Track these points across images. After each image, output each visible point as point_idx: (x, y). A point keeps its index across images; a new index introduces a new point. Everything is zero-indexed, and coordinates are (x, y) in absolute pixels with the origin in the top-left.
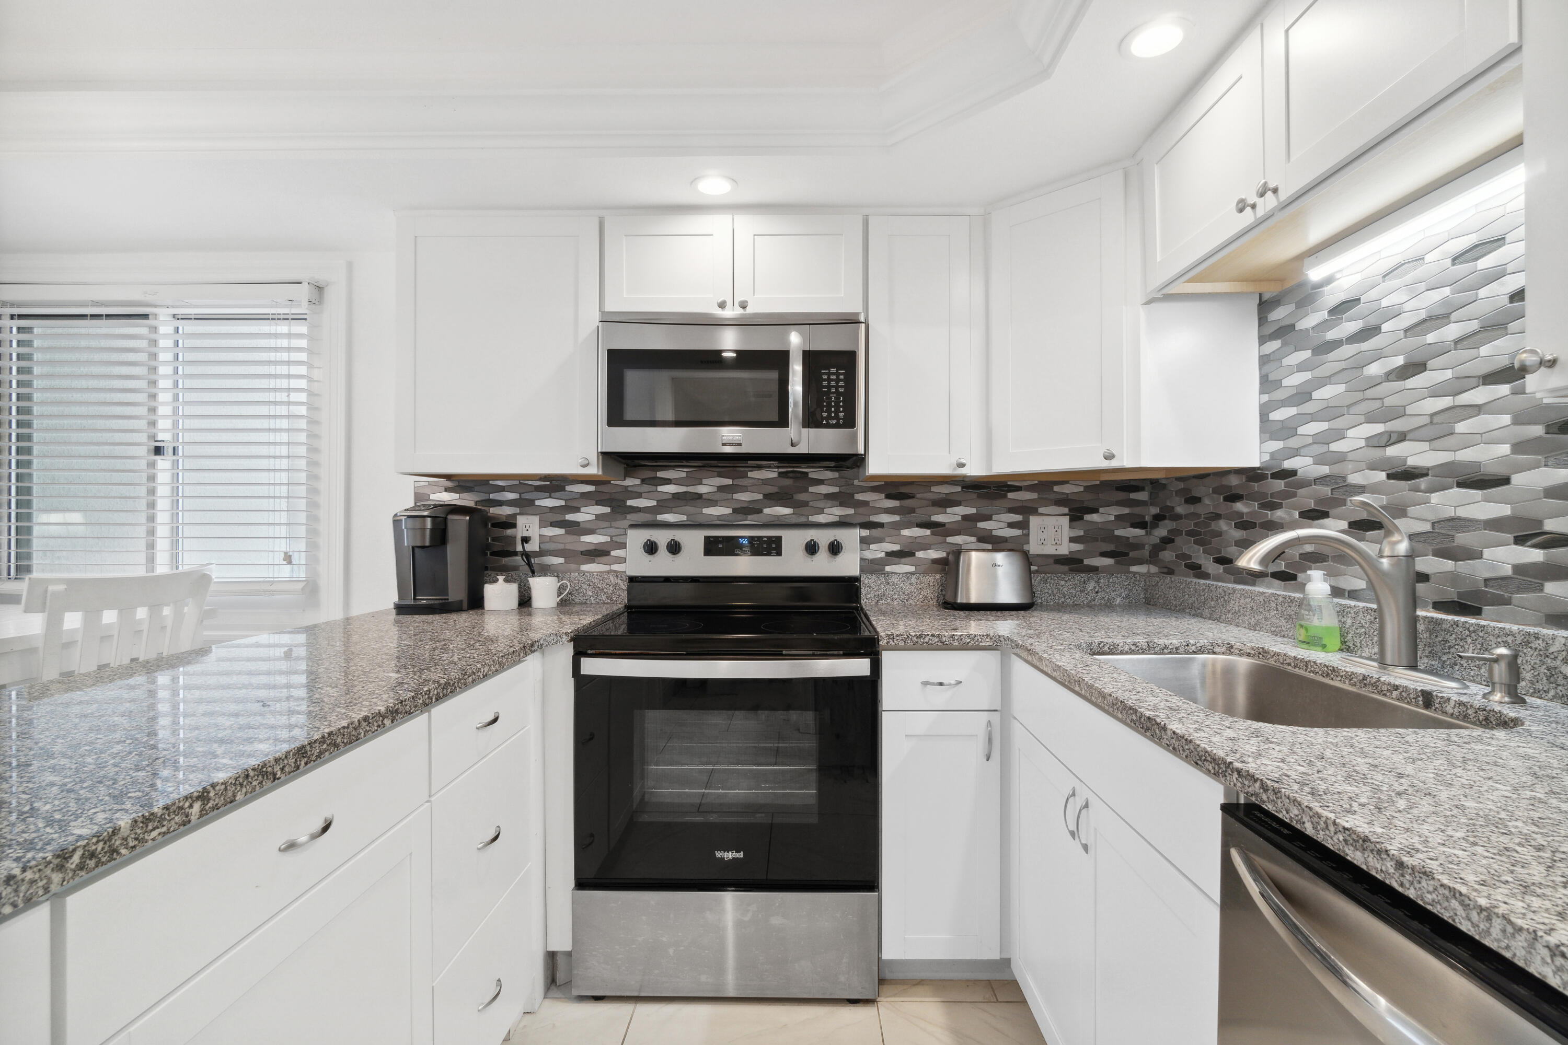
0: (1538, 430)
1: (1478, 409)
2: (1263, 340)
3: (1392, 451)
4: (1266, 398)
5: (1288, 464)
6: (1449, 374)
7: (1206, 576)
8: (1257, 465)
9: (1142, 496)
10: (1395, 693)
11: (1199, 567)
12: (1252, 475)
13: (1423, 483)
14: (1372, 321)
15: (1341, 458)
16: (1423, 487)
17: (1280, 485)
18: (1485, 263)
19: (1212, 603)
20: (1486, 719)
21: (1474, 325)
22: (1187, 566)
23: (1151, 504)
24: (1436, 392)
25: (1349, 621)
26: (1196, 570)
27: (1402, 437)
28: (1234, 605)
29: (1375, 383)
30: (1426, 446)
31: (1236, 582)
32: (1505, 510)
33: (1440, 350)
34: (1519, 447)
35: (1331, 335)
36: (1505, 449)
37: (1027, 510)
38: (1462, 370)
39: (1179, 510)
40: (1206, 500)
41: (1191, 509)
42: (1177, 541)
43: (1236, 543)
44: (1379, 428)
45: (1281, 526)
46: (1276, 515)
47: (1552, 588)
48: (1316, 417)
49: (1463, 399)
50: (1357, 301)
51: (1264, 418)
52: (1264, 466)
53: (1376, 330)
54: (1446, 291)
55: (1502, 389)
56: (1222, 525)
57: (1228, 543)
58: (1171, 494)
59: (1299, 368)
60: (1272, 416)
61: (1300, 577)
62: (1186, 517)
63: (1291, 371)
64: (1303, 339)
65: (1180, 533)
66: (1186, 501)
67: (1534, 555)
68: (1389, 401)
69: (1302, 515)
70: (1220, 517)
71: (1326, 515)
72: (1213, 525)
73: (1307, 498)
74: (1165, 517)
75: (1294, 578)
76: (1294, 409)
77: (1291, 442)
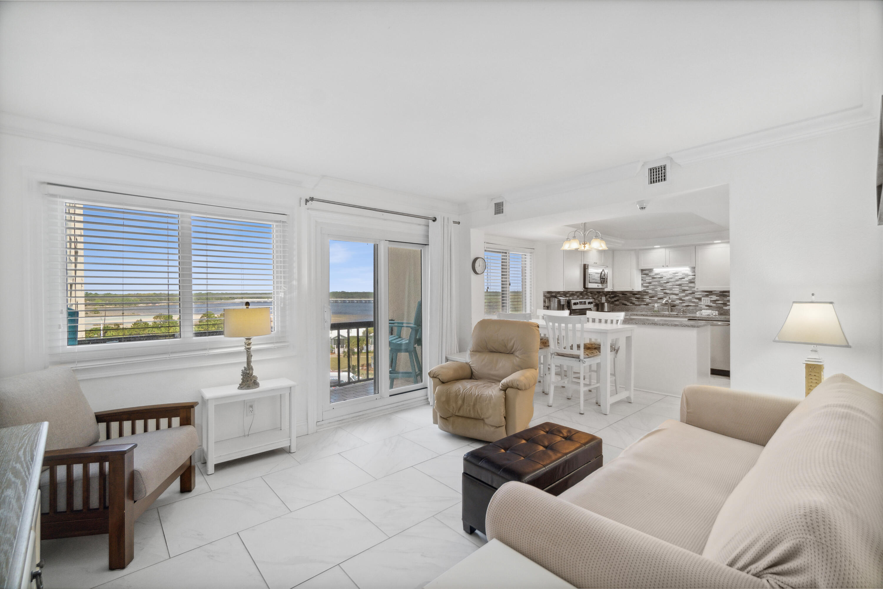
0: (681, 291)
2: (642, 275)
3: (664, 291)
4: (642, 282)
5: (646, 291)
6: (672, 284)
7: (629, 305)
9: (610, 293)
12: (639, 292)
13: (668, 294)
15: (657, 291)
17: (645, 293)
18: (676, 274)
19: (632, 309)
21: (675, 280)
22: (623, 304)
24: (670, 286)
26: (626, 305)
27: (665, 289)
28: (637, 309)
29: (662, 283)
30: (669, 291)
32: (678, 297)
33: (671, 282)
34: (680, 292)
35: (655, 277)
37: (602, 296)
38: (673, 284)
39: (620, 296)
40: (628, 295)
41: (624, 296)
42: (620, 300)
43: (635, 301)
44: (663, 288)
45: (645, 298)
46: (645, 297)
47: (683, 304)
48: (652, 286)
49: (673, 287)
50: (659, 274)
51: (642, 285)
52: (642, 291)
53: (662, 278)
54: (672, 276)
55: (678, 286)
56: (632, 298)
57: (633, 301)
58: (618, 293)
59: (649, 279)
60: (644, 285)
61: (649, 305)
62: (622, 297)
63: (648, 279)
64: (650, 276)
65: (621, 299)
66: (622, 295)
67: (681, 301)
68: (664, 286)
69: (649, 297)
70: (631, 297)
71: (654, 297)
72: (630, 298)
73: (651, 295)
74: (616, 297)
75: (648, 305)
76: (648, 284)
77: (648, 288)
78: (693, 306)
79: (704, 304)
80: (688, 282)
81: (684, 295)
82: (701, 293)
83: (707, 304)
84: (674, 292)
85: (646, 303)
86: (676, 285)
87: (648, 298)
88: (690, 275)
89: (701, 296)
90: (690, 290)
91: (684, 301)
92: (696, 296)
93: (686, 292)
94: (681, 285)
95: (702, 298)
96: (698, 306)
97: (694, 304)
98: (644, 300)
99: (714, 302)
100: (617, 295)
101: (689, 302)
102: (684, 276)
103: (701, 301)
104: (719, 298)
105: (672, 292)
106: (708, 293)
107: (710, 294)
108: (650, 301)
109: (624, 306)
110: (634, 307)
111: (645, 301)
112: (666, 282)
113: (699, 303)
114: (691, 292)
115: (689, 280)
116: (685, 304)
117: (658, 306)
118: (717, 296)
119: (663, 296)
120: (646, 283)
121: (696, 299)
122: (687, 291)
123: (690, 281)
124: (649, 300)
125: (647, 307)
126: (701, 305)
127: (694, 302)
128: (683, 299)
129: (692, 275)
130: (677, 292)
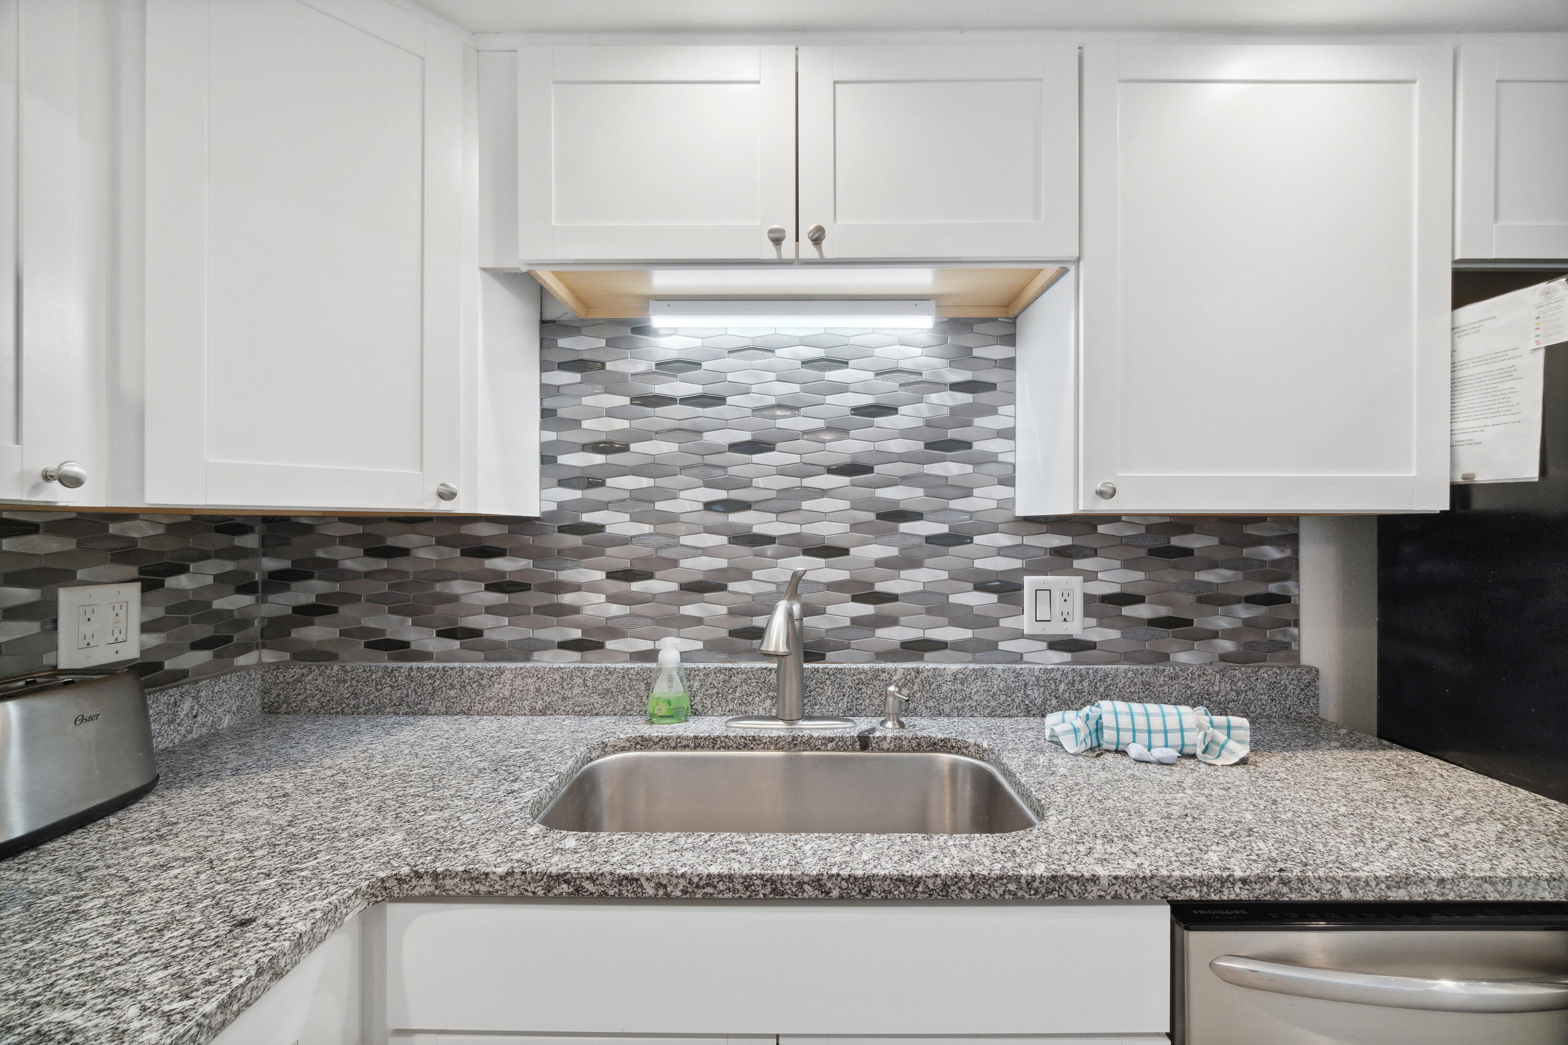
0: (872, 516)
1: (823, 493)
2: (545, 366)
3: (737, 518)
4: (551, 436)
5: (586, 518)
6: (796, 459)
7: (426, 656)
8: (537, 515)
9: (251, 541)
10: (830, 746)
11: (406, 645)
13: (770, 549)
14: (715, 389)
15: (672, 518)
16: (769, 553)
17: (575, 539)
18: (830, 376)
19: (452, 693)
20: (919, 745)
21: (821, 424)
22: (368, 645)
23: (264, 555)
24: (783, 471)
25: (697, 684)
26: (395, 649)
27: (745, 506)
28: (501, 689)
29: (717, 450)
30: (773, 516)
31: (487, 659)
32: (844, 575)
33: (793, 436)
34: (856, 525)
35: (661, 389)
36: (846, 527)
37: (51, 575)
38: (808, 458)
39: (349, 564)
40: (422, 554)
41: (384, 564)
42: (346, 611)
43: (489, 610)
44: (721, 495)
45: (577, 588)
46: (567, 575)
47: (881, 633)
48: (636, 471)
49: (809, 482)
50: (697, 365)
51: (547, 460)
52: (547, 516)
53: (720, 400)
54: (796, 388)
55: (844, 480)
56: (458, 587)
57: (472, 610)
58: (329, 541)
59: (611, 413)
60: (563, 459)
61: (610, 645)
62: (368, 575)
63: (596, 413)
64: (614, 385)
65: (353, 598)
66: (369, 553)
67: (867, 609)
68: (732, 471)
69: (611, 575)
70: (454, 577)
71: (649, 576)
72: (438, 587)
73: (619, 558)
74: (309, 576)
75: (600, 646)
76: (599, 459)
77: (595, 494)
78: (959, 646)
79: (1040, 629)
80: (919, 446)
81: (893, 551)
82: (1016, 540)
83: (1058, 629)
84: (809, 529)
85: (577, 634)
86: (831, 471)
87: (593, 587)
88: (936, 386)
89: (1017, 564)
90: (937, 514)
91: (888, 608)
92: (979, 564)
93: (904, 527)
94: (869, 469)
95: (1029, 582)
96: (993, 645)
97: (967, 634)
98: (568, 599)
99: (1110, 608)
100: (320, 554)
101: (929, 612)
102: (887, 389)
103: (1020, 603)
104: (1140, 575)
105: (795, 529)
106: (1066, 541)
107: (1082, 541)
108: (615, 610)
109: (384, 662)
110: (475, 665)
111: (575, 610)
112: (746, 436)
113: (1005, 623)
114: (944, 529)
115: (929, 424)
116: (893, 635)
117: (685, 656)
118: (1128, 564)
119: (722, 563)
120: (585, 448)
121: (980, 587)
122: (916, 516)
123: (935, 435)
124: (612, 599)
125: (593, 663)
126: (1019, 635)
127: (963, 617)
128: (880, 587)
129: (956, 387)
130: (830, 531)
